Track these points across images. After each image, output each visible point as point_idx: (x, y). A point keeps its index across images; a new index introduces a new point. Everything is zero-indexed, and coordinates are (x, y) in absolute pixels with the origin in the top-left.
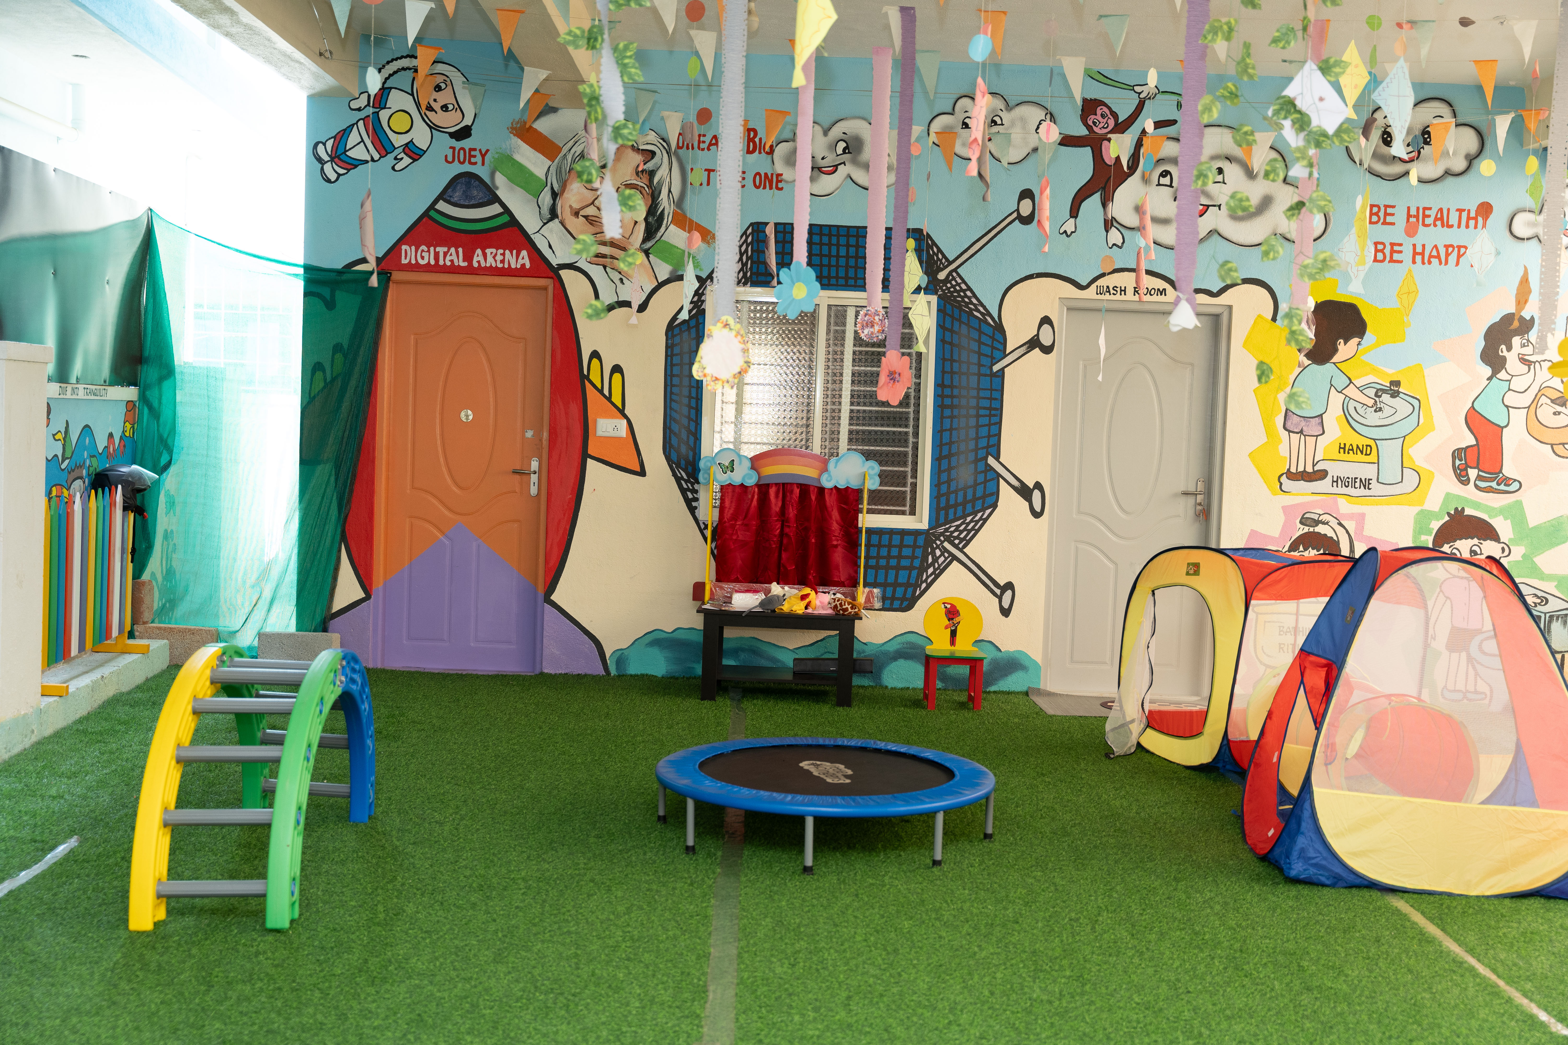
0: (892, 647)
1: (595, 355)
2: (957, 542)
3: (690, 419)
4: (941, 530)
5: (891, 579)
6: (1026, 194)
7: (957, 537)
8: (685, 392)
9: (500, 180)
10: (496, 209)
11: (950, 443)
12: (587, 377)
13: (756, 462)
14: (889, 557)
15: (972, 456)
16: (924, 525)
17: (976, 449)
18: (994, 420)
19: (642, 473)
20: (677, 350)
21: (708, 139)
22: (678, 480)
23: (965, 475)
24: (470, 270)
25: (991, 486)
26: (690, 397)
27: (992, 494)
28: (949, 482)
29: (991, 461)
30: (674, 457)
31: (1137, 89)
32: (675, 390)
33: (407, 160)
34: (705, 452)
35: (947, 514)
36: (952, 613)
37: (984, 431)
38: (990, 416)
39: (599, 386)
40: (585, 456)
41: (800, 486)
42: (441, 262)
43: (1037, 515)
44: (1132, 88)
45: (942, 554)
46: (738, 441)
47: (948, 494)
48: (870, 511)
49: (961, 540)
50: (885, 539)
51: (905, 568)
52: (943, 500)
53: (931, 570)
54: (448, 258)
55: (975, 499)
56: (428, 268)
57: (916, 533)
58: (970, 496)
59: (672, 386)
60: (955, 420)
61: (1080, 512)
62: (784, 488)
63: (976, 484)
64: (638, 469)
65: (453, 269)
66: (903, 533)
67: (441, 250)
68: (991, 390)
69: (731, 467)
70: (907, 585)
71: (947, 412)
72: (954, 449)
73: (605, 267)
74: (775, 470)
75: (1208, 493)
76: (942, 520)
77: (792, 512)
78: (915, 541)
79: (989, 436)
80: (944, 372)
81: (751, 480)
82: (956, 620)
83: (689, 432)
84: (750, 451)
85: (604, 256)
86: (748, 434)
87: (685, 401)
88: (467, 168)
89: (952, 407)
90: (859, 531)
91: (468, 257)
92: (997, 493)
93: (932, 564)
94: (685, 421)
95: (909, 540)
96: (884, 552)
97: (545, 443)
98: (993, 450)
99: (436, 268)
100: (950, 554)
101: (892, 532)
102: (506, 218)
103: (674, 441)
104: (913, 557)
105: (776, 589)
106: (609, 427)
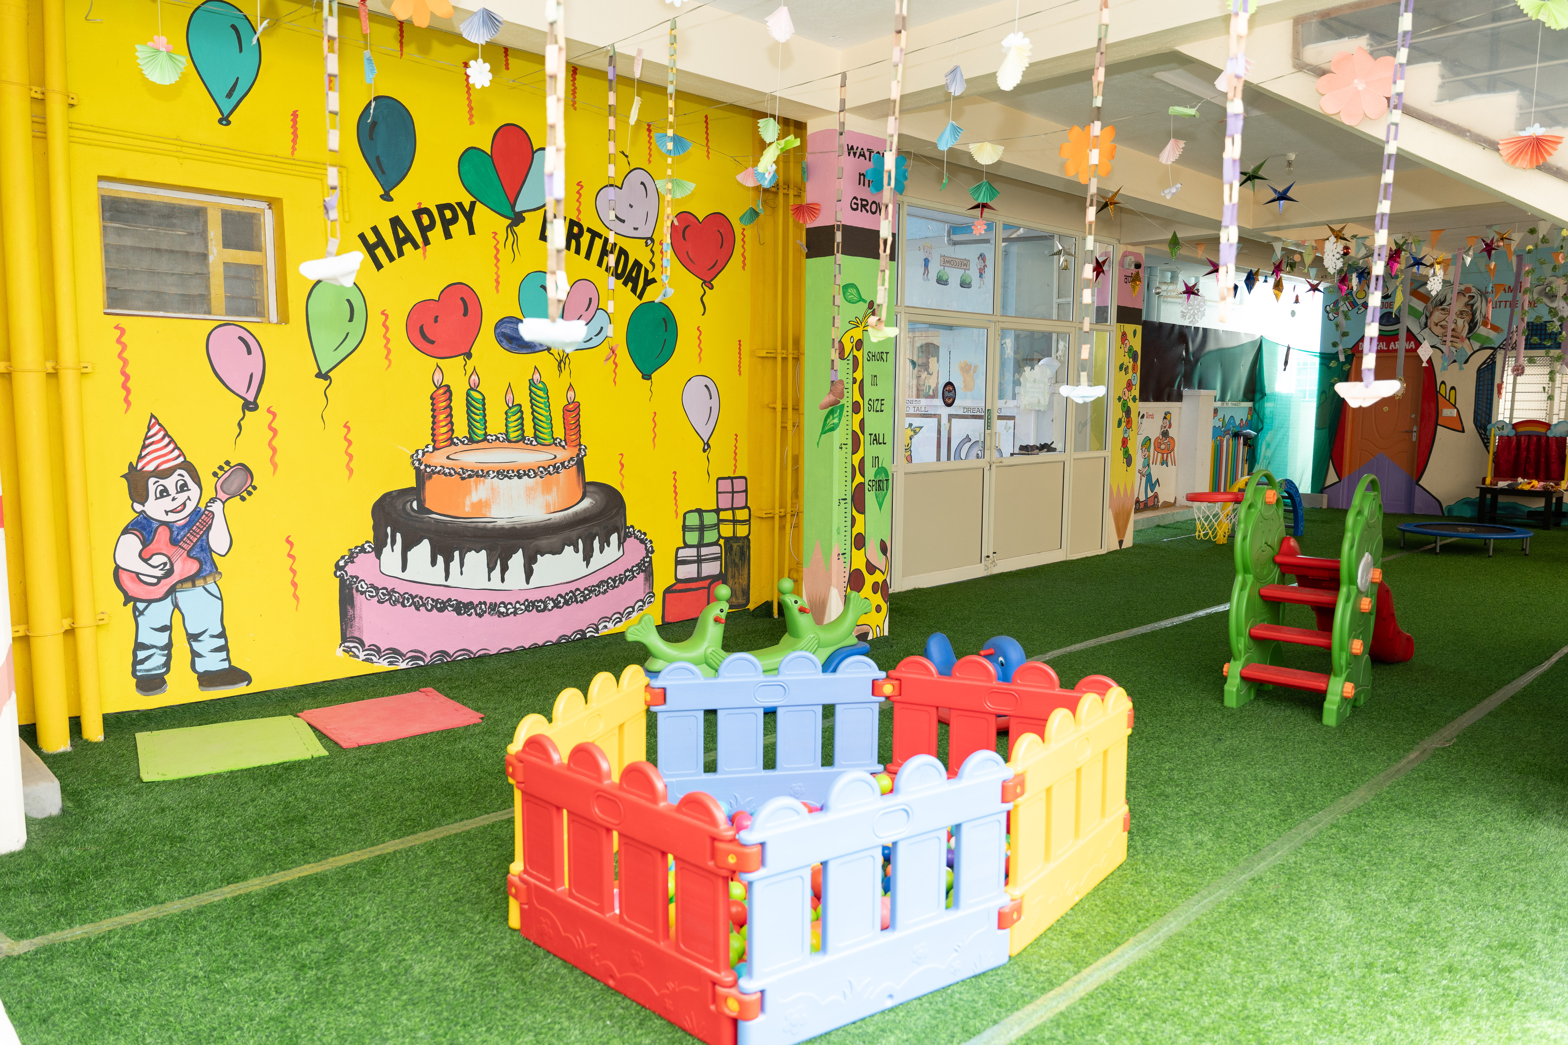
1: (1443, 382)
3: (1487, 408)
8: (1485, 397)
9: (1403, 314)
10: (1400, 325)
12: (1439, 392)
13: (1515, 426)
19: (1463, 431)
20: (1481, 379)
22: (1480, 434)
24: (1388, 351)
26: (1487, 399)
30: (1479, 424)
32: (1480, 396)
39: (1444, 395)
40: (1437, 424)
41: (1535, 436)
46: (1510, 417)
59: (1479, 394)
62: (1529, 436)
64: (1461, 429)
65: (1381, 351)
69: (1504, 428)
74: (1521, 429)
77: (1533, 448)
81: (1512, 433)
83: (1487, 414)
84: (1514, 422)
86: (1515, 414)
87: (1485, 400)
88: (1388, 310)
90: (1564, 456)
91: (1388, 346)
94: (1485, 409)
97: (1418, 419)
103: (1479, 418)
105: (1520, 480)
106: (1448, 412)
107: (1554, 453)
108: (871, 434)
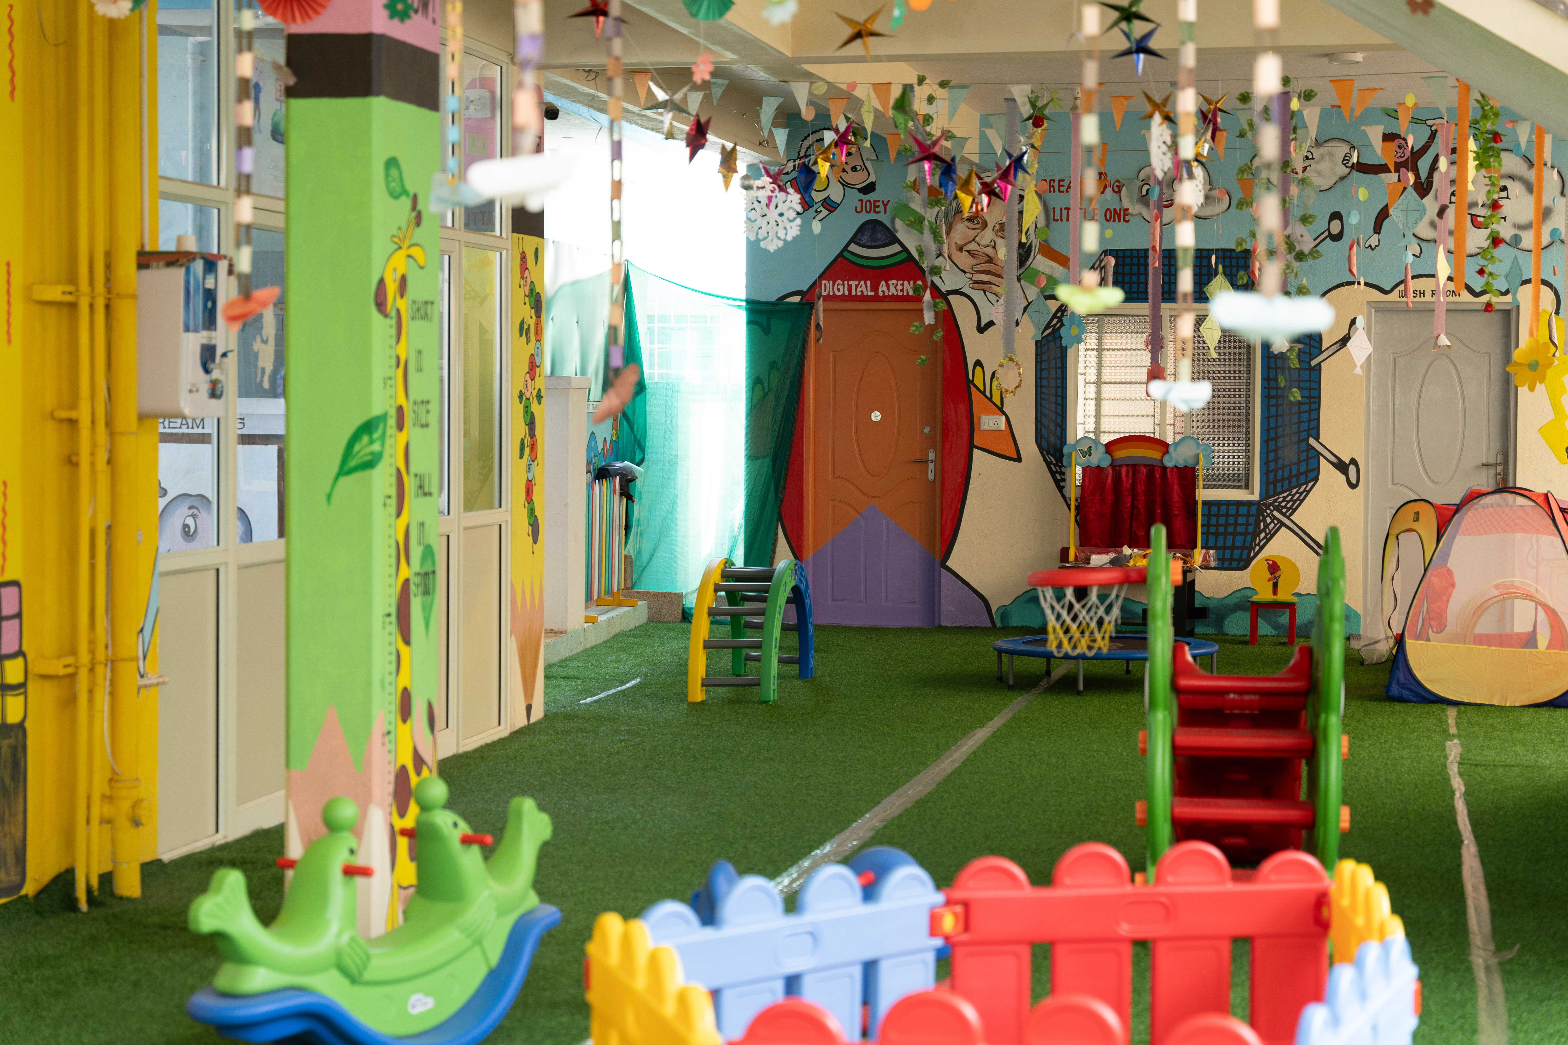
0: (1232, 601)
1: (978, 363)
2: (1284, 510)
3: (1057, 414)
4: (1270, 501)
5: (1229, 543)
6: (1336, 216)
7: (1285, 507)
8: (1053, 391)
9: (899, 224)
10: (896, 248)
11: (1276, 428)
12: (972, 382)
13: (1110, 447)
14: (1227, 525)
15: (1295, 438)
16: (1256, 497)
17: (1299, 432)
18: (1313, 406)
19: (1018, 459)
20: (1045, 357)
21: (1066, 184)
22: (1048, 464)
23: (1289, 453)
24: (876, 298)
25: (1312, 462)
26: (1057, 396)
27: (1313, 470)
28: (1276, 460)
29: (1312, 441)
30: (1045, 445)
31: (1429, 123)
32: (1044, 390)
33: (825, 212)
34: (1070, 440)
35: (1275, 488)
36: (1273, 568)
37: (1305, 417)
38: (1310, 403)
39: (982, 389)
40: (971, 446)
41: (1145, 465)
42: (853, 293)
43: (1353, 486)
44: (1424, 122)
45: (1272, 521)
46: (1097, 431)
47: (1275, 471)
48: (1205, 487)
49: (1288, 509)
50: (1223, 510)
51: (1240, 534)
52: (1272, 475)
53: (1263, 535)
54: (859, 289)
55: (1299, 474)
56: (843, 298)
57: (1249, 504)
58: (1294, 472)
59: (1042, 387)
60: (1280, 408)
61: (1393, 483)
62: (1134, 467)
63: (1299, 462)
64: (1015, 456)
65: (863, 298)
66: (1238, 504)
67: (853, 283)
68: (1310, 381)
69: (1089, 452)
70: (1243, 548)
71: (1273, 401)
72: (1280, 433)
73: (985, 292)
74: (1121, 454)
75: (1505, 463)
76: (1271, 493)
77: (1141, 488)
78: (1249, 511)
79: (1310, 421)
80: (1269, 368)
81: (1106, 462)
82: (1277, 574)
83: (1057, 425)
84: (1105, 439)
85: (984, 283)
86: (1106, 424)
87: (1053, 399)
88: (872, 216)
89: (1277, 397)
90: (1196, 503)
91: (875, 288)
92: (1318, 469)
93: (1264, 530)
94: (1053, 416)
95: (1243, 510)
96: (1222, 520)
97: (939, 437)
98: (1313, 432)
99: (849, 298)
100: (1279, 521)
101: (1228, 503)
102: (904, 255)
103: (1044, 432)
104: (1247, 524)
105: (1126, 550)
106: (991, 422)
107: (1176, 498)
108: (416, 475)
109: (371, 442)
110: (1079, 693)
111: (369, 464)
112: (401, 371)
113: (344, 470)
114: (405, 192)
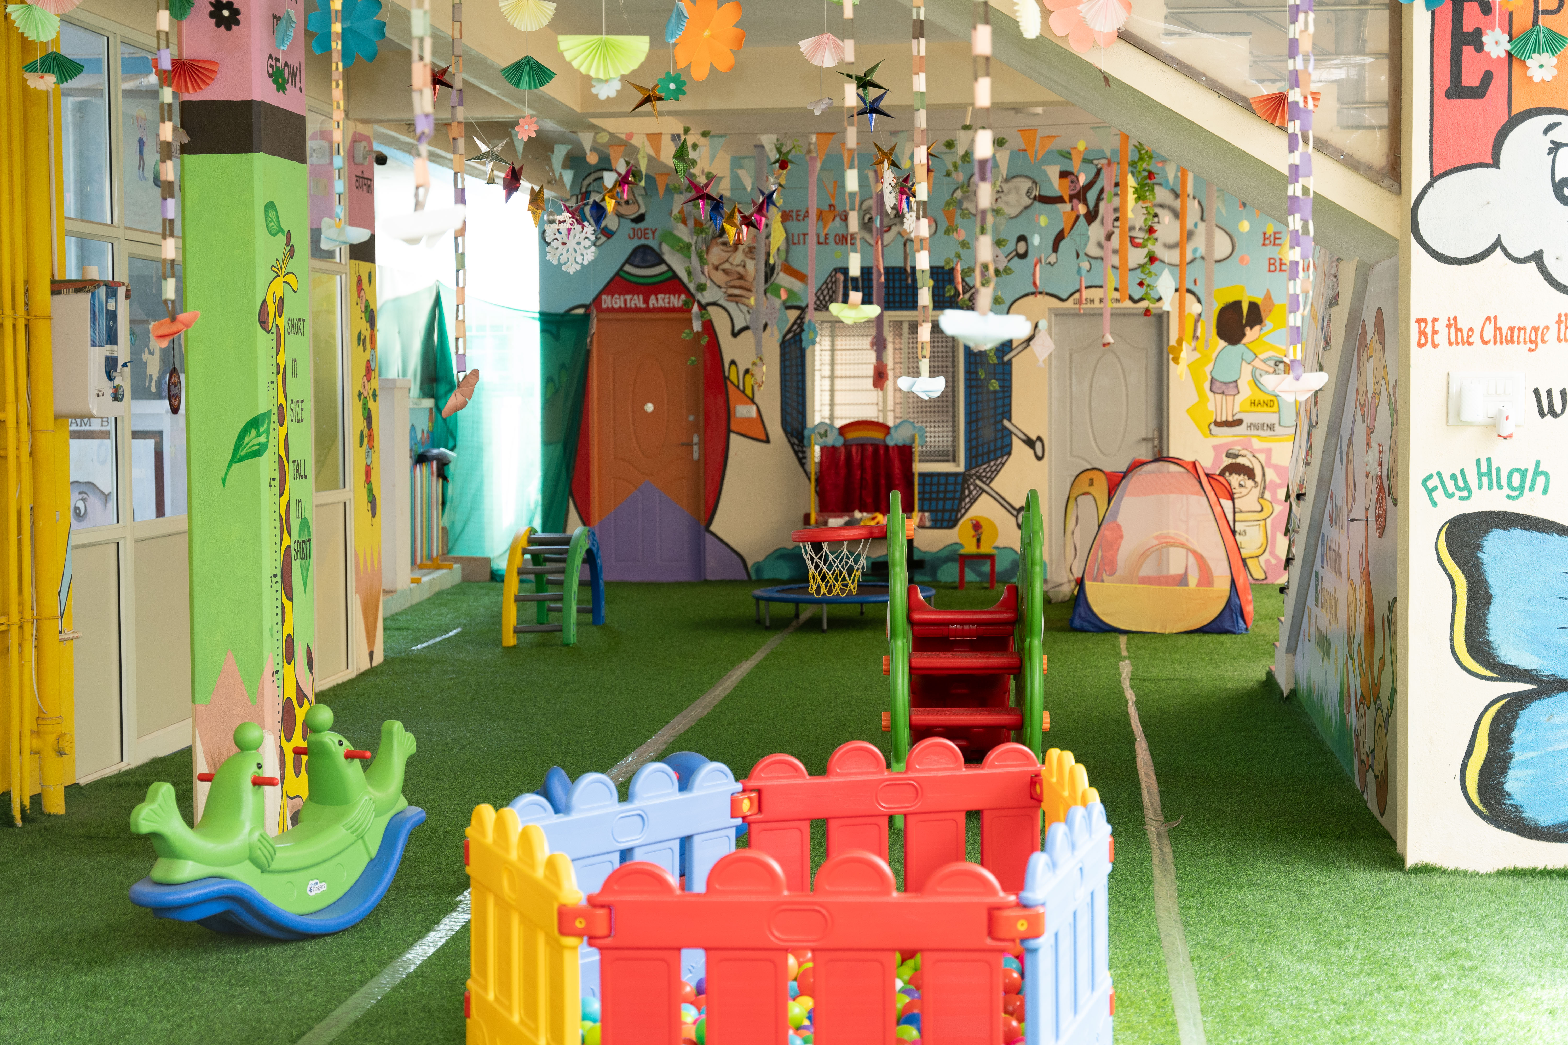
0: (944, 554)
1: (733, 363)
2: (984, 479)
3: (798, 403)
4: (973, 471)
5: (940, 507)
6: (1022, 238)
7: (985, 476)
8: (795, 385)
9: (666, 249)
10: (663, 268)
11: (977, 412)
12: (728, 378)
13: (842, 430)
14: (938, 492)
15: (992, 420)
16: (961, 468)
17: (995, 415)
18: (1007, 394)
19: (767, 441)
20: (787, 357)
21: (802, 213)
22: (792, 445)
23: (988, 433)
24: (647, 310)
25: (1006, 439)
26: (798, 388)
27: (1007, 446)
28: (977, 438)
29: (1006, 423)
30: (789, 429)
31: (1095, 162)
32: (788, 384)
33: (603, 239)
34: (809, 424)
35: (977, 461)
36: (977, 526)
37: (1000, 403)
38: (1004, 392)
39: (736, 383)
40: (729, 431)
41: (872, 445)
42: (628, 305)
43: (1039, 458)
44: (1091, 162)
45: (975, 488)
46: (832, 417)
47: (977, 447)
48: (920, 461)
49: (988, 478)
50: (935, 480)
51: (950, 499)
52: (974, 451)
53: (967, 500)
54: (633, 302)
55: (995, 450)
56: (620, 310)
57: (956, 475)
58: (992, 448)
59: (786, 381)
60: (980, 396)
61: (1072, 455)
62: (862, 446)
63: (996, 440)
64: (764, 438)
65: (637, 310)
66: (947, 475)
67: (628, 297)
68: (1004, 374)
69: (825, 434)
70: (952, 511)
71: (974, 390)
72: (980, 416)
73: (737, 303)
74: (852, 435)
75: (1161, 438)
76: (974, 465)
77: (868, 463)
78: (956, 480)
79: (1004, 406)
80: (970, 363)
81: (839, 442)
82: (980, 531)
83: (798, 412)
84: (838, 424)
85: (736, 296)
86: (838, 411)
87: (795, 391)
88: (643, 242)
89: (977, 387)
90: (912, 474)
91: (646, 301)
92: (1010, 445)
93: (968, 496)
94: (795, 405)
95: (951, 480)
96: (935, 488)
97: (702, 424)
98: (1007, 415)
99: (625, 310)
100: (981, 488)
101: (939, 475)
102: (670, 274)
103: (789, 419)
104: (955, 491)
105: (857, 514)
106: (743, 411)
107: (897, 471)
108: (294, 461)
109: (258, 435)
110: (823, 631)
111: (257, 453)
112: (280, 376)
113: (236, 458)
114: (281, 230)
